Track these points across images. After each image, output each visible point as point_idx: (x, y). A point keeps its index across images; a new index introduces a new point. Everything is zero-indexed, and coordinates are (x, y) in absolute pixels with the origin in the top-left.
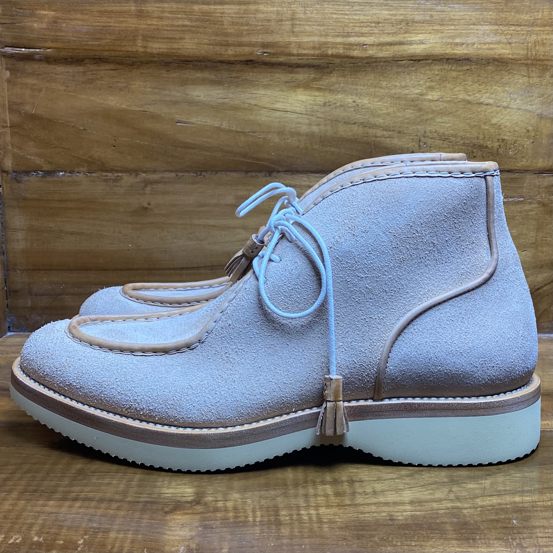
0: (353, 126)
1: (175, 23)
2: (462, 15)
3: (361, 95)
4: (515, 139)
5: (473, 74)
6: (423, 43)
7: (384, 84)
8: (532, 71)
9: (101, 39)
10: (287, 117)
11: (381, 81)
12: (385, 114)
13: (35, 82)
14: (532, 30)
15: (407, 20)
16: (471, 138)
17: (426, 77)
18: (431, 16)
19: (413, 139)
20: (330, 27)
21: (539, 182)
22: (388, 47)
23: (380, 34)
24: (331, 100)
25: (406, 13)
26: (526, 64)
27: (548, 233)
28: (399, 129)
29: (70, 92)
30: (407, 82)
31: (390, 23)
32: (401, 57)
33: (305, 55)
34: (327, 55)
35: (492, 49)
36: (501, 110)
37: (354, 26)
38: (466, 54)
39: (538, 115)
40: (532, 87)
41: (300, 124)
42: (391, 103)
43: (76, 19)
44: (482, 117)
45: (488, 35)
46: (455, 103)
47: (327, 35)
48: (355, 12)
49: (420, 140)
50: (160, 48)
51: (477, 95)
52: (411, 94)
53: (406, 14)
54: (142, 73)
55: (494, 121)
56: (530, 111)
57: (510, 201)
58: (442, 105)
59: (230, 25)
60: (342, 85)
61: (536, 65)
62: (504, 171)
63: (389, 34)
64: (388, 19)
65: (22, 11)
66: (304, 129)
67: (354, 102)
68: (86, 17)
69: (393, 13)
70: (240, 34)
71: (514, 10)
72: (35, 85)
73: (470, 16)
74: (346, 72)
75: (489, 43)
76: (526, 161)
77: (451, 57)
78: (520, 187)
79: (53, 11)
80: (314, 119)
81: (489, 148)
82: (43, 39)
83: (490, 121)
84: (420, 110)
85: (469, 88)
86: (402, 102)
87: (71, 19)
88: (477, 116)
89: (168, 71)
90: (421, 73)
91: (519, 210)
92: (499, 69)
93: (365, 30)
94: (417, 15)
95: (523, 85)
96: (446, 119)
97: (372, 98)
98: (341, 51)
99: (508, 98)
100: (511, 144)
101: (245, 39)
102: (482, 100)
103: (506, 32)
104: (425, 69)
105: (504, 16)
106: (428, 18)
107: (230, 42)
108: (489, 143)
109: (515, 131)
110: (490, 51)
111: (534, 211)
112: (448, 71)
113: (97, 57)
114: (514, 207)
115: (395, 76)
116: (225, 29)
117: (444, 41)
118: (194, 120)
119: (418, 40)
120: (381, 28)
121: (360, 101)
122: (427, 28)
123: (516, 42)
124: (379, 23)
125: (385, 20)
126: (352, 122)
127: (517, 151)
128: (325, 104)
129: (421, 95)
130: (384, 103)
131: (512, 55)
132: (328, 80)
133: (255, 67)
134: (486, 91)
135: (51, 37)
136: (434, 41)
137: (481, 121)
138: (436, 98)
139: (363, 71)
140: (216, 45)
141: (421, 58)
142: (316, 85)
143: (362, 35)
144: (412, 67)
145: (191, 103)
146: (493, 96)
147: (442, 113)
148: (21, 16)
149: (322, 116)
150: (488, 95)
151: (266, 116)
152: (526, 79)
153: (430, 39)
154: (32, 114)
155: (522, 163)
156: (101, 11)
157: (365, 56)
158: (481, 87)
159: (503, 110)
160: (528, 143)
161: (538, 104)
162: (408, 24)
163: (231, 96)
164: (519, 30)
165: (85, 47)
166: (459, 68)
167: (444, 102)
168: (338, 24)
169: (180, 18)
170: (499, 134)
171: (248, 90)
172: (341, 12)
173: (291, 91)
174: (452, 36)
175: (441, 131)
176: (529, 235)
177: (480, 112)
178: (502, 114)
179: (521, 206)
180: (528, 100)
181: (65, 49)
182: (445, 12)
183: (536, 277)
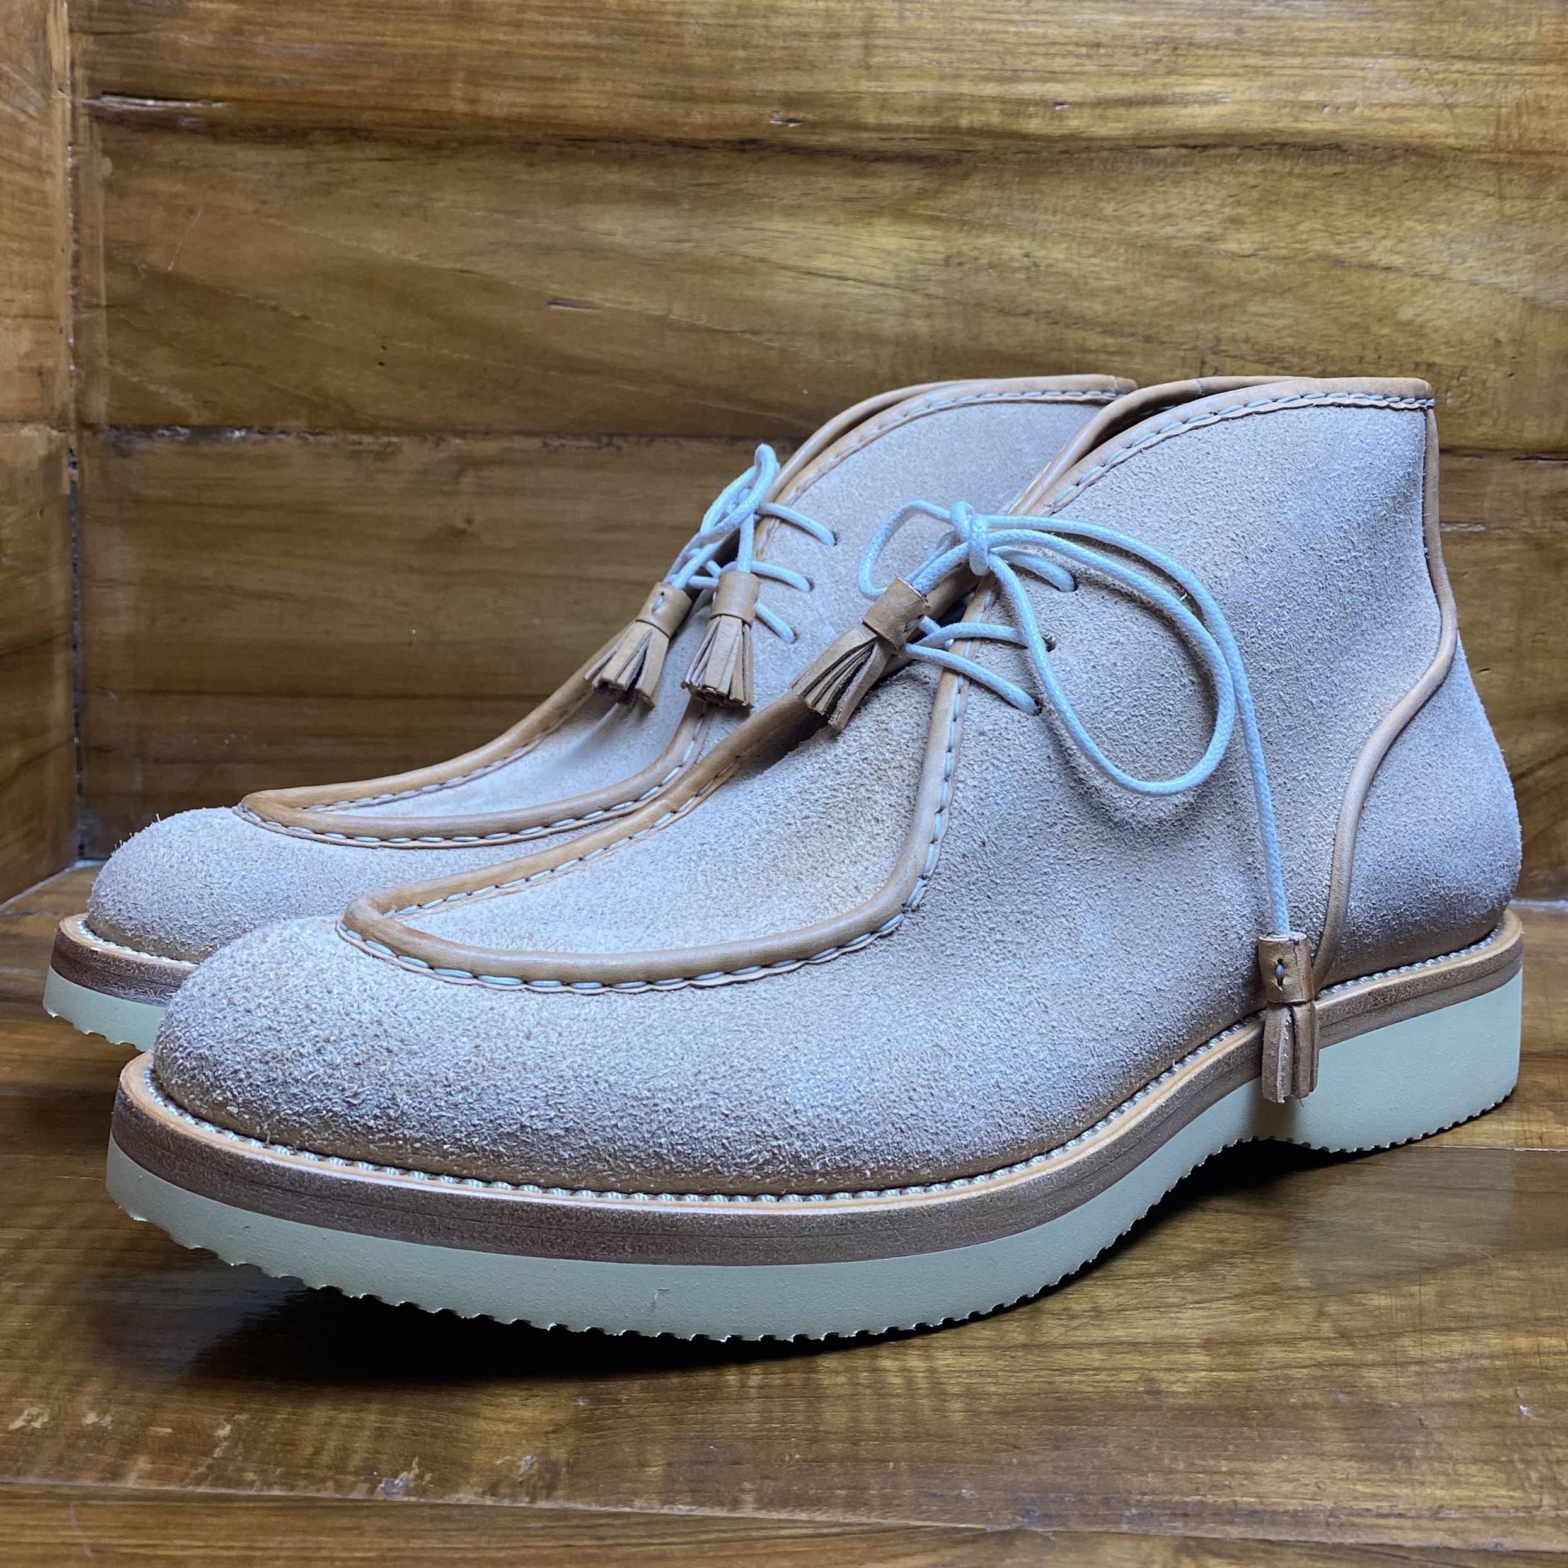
0: (1021, 320)
1: (554, 38)
2: (1322, 30)
3: (1045, 238)
4: (1462, 362)
5: (1351, 186)
6: (1216, 102)
7: (1109, 208)
8: (1510, 181)
9: (355, 78)
10: (846, 294)
11: (1101, 200)
12: (1111, 288)
13: (179, 188)
14: (1510, 74)
15: (1173, 39)
16: (1343, 359)
17: (1223, 193)
18: (1240, 30)
19: (1184, 358)
20: (968, 56)
21: (1527, 482)
22: (1122, 111)
23: (1100, 75)
24: (965, 248)
25: (1171, 20)
26: (1495, 164)
27: (1550, 622)
28: (1149, 332)
29: (271, 216)
30: (1171, 203)
31: (1128, 47)
32: (1157, 139)
33: (898, 128)
34: (957, 130)
35: (1402, 121)
36: (1426, 285)
37: (1032, 54)
38: (1333, 132)
39: (1524, 299)
40: (1510, 223)
41: (880, 311)
42: (1126, 261)
43: (294, 25)
44: (1372, 301)
45: (1392, 84)
46: (1301, 264)
47: (957, 77)
48: (1034, 17)
49: (1203, 363)
50: (512, 105)
51: (1359, 243)
52: (1182, 238)
53: (1172, 24)
54: (461, 170)
55: (1406, 314)
56: (1503, 291)
57: (1448, 534)
58: (1264, 269)
59: (700, 46)
60: (995, 210)
61: (1521, 165)
63: (1124, 75)
64: (1123, 36)
66: (890, 326)
67: (1027, 255)
68: (319, 19)
69: (1138, 19)
70: (725, 70)
71: (1461, 19)
72: (177, 196)
73: (1345, 31)
74: (1007, 177)
75: (1394, 105)
76: (1491, 423)
77: (1291, 140)
78: (1475, 495)
80: (916, 298)
82: (202, 74)
83: (1395, 314)
84: (1205, 280)
85: (1339, 224)
86: (1157, 258)
87: (279, 25)
88: (1358, 298)
89: (531, 165)
90: (1210, 181)
91: (1472, 556)
92: (1420, 174)
93: (1058, 64)
94: (1202, 26)
95: (1485, 218)
96: (1277, 305)
97: (1074, 245)
98: (995, 119)
99: (1445, 254)
100: (1452, 378)
101: (739, 84)
102: (1374, 257)
103: (1441, 76)
104: (1219, 171)
105: (1434, 33)
106: (1230, 35)
107: (698, 91)
109: (1462, 342)
110: (1396, 128)
111: (1511, 561)
112: (1282, 177)
113: (344, 125)
114: (1458, 548)
115: (1138, 189)
116: (687, 56)
117: (1274, 95)
118: (595, 297)
119: (1203, 94)
120: (1105, 61)
121: (1042, 253)
122: (1226, 61)
123: (1466, 104)
124: (1098, 45)
125: (1114, 37)
126: (1020, 311)
127: (1467, 396)
128: (947, 261)
129: (1209, 240)
130: (1108, 259)
131: (1457, 137)
132: (957, 197)
133: (762, 159)
134: (1383, 232)
135: (224, 71)
136: (1246, 97)
137: (1369, 314)
138: (1248, 248)
139: (1051, 174)
140: (662, 98)
141: (1210, 141)
142: (926, 208)
143: (1052, 76)
144: (1185, 165)
145: (593, 252)
146: (1403, 246)
147: (1264, 290)
148: (148, 14)
149: (940, 291)
150: (1389, 243)
151: (790, 291)
152: (1492, 203)
153: (1234, 91)
154: (169, 276)
155: (1481, 430)
157: (1058, 132)
158: (1370, 222)
159: (1432, 284)
160: (1498, 375)
161: (1526, 270)
162: (1175, 49)
163: (696, 233)
164: (1475, 70)
165: (314, 100)
166: (1313, 170)
167: (1269, 259)
168: (988, 48)
169: (569, 27)
170: (1420, 350)
171: (745, 219)
172: (996, 16)
173: (859, 225)
174: (1295, 83)
175: (1263, 337)
176: (1499, 627)
177: (1367, 289)
178: (1428, 296)
179: (1477, 546)
180: (1499, 258)
181: (260, 102)
182: (1278, 19)
183: (1516, 743)
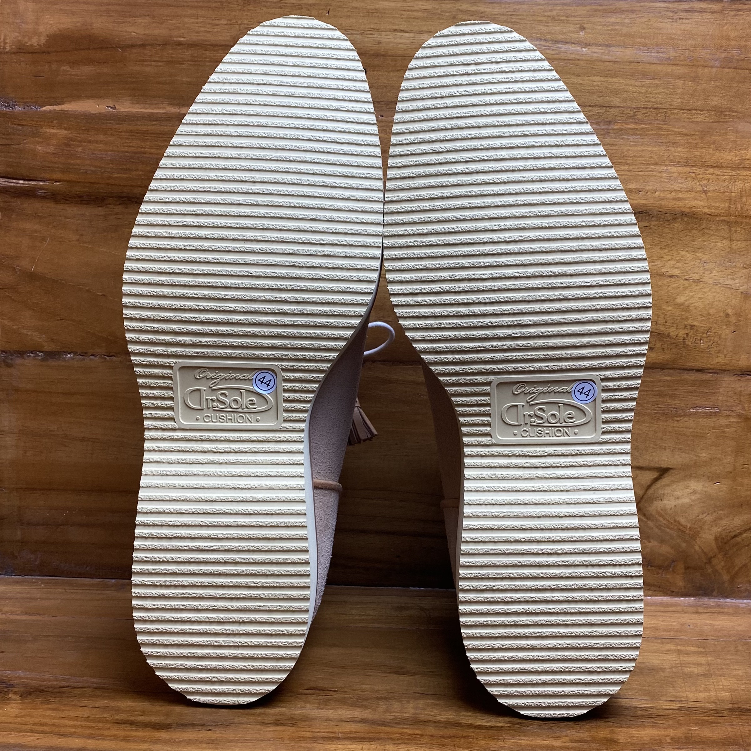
2: (640, 151)
4: (709, 325)
5: (653, 233)
8: (736, 231)
9: (129, 170)
13: (37, 227)
14: (737, 175)
21: (741, 387)
26: (728, 222)
29: (85, 242)
35: (679, 199)
36: (691, 285)
38: (644, 205)
39: (742, 293)
40: (735, 253)
43: (97, 142)
44: (664, 293)
45: (675, 180)
51: (658, 263)
55: (680, 300)
56: (731, 288)
57: (700, 412)
61: (742, 223)
62: (693, 370)
65: (20, 128)
68: (111, 139)
71: (712, 146)
72: (36, 231)
73: (651, 152)
75: (676, 191)
76: (723, 356)
78: (714, 393)
79: (65, 129)
81: (671, 338)
82: (49, 167)
83: (675, 299)
87: (89, 142)
91: (713, 425)
92: (689, 227)
95: (722, 250)
99: (701, 269)
100: (703, 333)
102: (664, 270)
103: (701, 176)
105: (698, 154)
108: (672, 329)
109: (709, 314)
110: (677, 203)
111: (732, 427)
113: (124, 195)
114: (705, 420)
123: (714, 191)
127: (711, 342)
131: (709, 208)
134: (669, 257)
135: (61, 166)
137: (661, 299)
146: (680, 265)
148: (19, 135)
150: (672, 263)
152: (726, 243)
154: (31, 273)
155: (717, 360)
156: (131, 131)
158: (662, 252)
159: (694, 285)
160: (727, 331)
161: (743, 277)
164: (719, 173)
165: (109, 181)
170: (687, 318)
174: (625, 179)
176: (725, 461)
177: (661, 286)
178: (691, 291)
179: (714, 419)
180: (729, 271)
181: (79, 182)
182: (616, 145)
183: (733, 519)
